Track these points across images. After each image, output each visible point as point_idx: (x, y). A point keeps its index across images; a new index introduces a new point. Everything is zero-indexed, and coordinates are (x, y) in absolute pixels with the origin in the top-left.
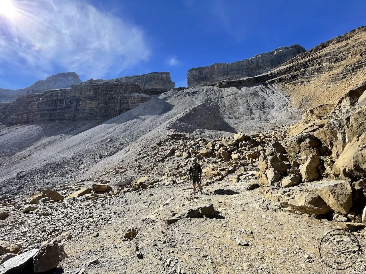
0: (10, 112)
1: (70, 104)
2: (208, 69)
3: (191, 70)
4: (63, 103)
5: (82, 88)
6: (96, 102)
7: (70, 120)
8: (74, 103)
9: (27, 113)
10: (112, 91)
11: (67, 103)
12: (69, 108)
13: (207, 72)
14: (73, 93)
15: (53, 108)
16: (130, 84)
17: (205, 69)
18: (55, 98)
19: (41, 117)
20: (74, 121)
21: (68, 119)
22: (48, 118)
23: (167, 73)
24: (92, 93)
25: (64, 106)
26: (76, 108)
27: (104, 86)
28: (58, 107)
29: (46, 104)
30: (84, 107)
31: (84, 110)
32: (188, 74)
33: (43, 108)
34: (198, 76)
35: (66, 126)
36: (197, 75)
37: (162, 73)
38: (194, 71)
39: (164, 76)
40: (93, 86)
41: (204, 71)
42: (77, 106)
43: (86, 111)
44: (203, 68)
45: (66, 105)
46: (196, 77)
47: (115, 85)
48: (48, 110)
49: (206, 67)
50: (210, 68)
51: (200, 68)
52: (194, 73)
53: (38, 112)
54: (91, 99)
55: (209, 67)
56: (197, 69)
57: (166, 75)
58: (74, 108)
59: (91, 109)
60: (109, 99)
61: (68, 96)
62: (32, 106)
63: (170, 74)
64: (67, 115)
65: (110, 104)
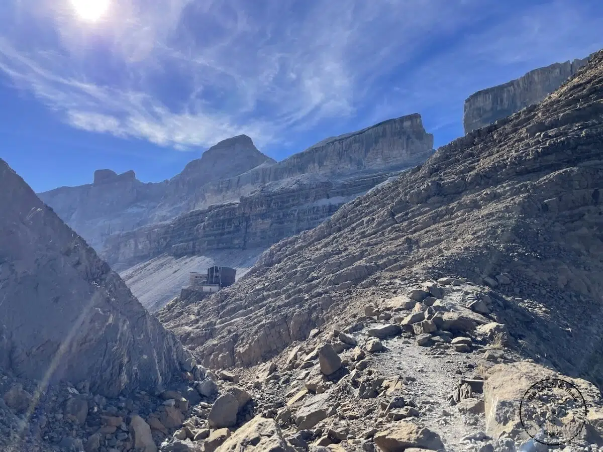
0: (171, 237)
1: (239, 226)
2: (516, 86)
3: (472, 97)
4: (231, 225)
5: (252, 201)
6: (268, 221)
7: (239, 247)
8: (244, 224)
9: (192, 240)
10: (288, 202)
11: (236, 224)
12: (238, 230)
13: (515, 94)
14: (243, 209)
15: (220, 231)
16: (314, 186)
17: (509, 88)
18: (222, 217)
19: (208, 244)
20: (244, 249)
21: (237, 246)
22: (215, 246)
23: (414, 117)
24: (264, 207)
25: (232, 229)
26: (246, 231)
27: (278, 194)
28: (226, 230)
29: (213, 227)
30: (256, 229)
31: (255, 233)
32: (465, 107)
33: (210, 233)
34: (492, 109)
35: (236, 257)
36: (488, 108)
37: (402, 120)
38: (480, 99)
39: (407, 124)
40: (266, 196)
41: (505, 95)
42: (247, 227)
43: (258, 234)
44: (501, 88)
45: (235, 226)
46: (485, 111)
47: (293, 191)
48: (215, 235)
49: (512, 83)
50: (521, 83)
51: (492, 90)
52: (480, 102)
53: (205, 239)
54: (263, 216)
55: (518, 82)
56: (486, 92)
57: (412, 122)
58: (243, 231)
59: (263, 231)
60: (284, 215)
61: (237, 214)
62: (197, 230)
63: (420, 117)
64: (236, 242)
65: (286, 224)
